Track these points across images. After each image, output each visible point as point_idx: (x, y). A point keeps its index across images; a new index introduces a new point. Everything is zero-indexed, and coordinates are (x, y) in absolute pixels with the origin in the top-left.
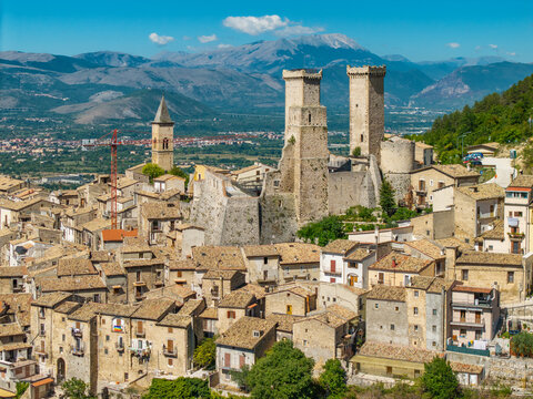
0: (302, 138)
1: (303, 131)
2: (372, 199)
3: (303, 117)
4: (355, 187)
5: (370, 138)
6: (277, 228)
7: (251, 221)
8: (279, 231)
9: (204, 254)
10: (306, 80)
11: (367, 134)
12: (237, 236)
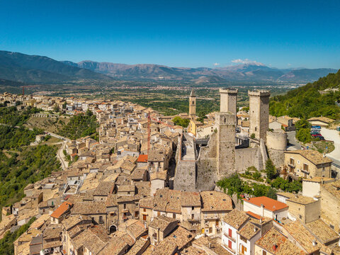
0: (220, 131)
1: (221, 127)
2: (261, 165)
3: (221, 120)
4: (251, 157)
5: (261, 130)
6: (206, 178)
7: (191, 174)
8: (207, 179)
9: (161, 196)
10: (229, 94)
11: (258, 128)
12: (183, 182)
